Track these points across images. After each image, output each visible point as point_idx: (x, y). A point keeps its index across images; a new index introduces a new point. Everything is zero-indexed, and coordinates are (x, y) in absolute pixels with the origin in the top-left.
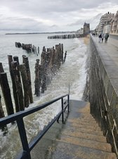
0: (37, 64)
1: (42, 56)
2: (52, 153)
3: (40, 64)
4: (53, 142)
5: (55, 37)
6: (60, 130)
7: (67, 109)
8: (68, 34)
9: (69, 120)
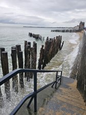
0: (42, 49)
1: (46, 43)
2: (48, 102)
3: (44, 48)
4: (48, 96)
5: (57, 31)
6: (53, 92)
7: (59, 82)
8: (66, 29)
9: (60, 88)
